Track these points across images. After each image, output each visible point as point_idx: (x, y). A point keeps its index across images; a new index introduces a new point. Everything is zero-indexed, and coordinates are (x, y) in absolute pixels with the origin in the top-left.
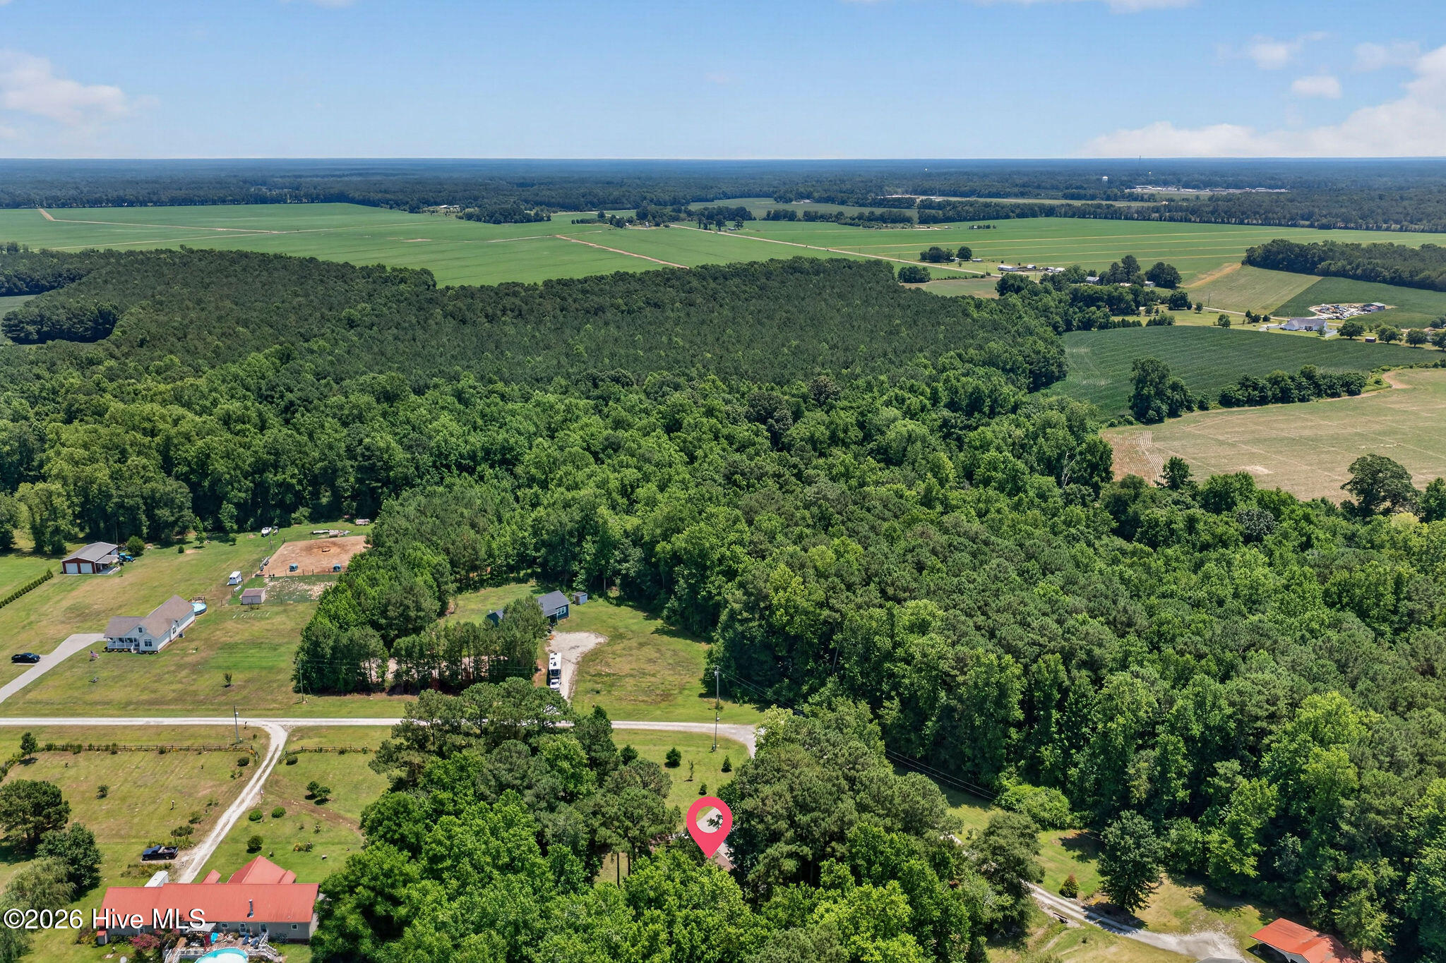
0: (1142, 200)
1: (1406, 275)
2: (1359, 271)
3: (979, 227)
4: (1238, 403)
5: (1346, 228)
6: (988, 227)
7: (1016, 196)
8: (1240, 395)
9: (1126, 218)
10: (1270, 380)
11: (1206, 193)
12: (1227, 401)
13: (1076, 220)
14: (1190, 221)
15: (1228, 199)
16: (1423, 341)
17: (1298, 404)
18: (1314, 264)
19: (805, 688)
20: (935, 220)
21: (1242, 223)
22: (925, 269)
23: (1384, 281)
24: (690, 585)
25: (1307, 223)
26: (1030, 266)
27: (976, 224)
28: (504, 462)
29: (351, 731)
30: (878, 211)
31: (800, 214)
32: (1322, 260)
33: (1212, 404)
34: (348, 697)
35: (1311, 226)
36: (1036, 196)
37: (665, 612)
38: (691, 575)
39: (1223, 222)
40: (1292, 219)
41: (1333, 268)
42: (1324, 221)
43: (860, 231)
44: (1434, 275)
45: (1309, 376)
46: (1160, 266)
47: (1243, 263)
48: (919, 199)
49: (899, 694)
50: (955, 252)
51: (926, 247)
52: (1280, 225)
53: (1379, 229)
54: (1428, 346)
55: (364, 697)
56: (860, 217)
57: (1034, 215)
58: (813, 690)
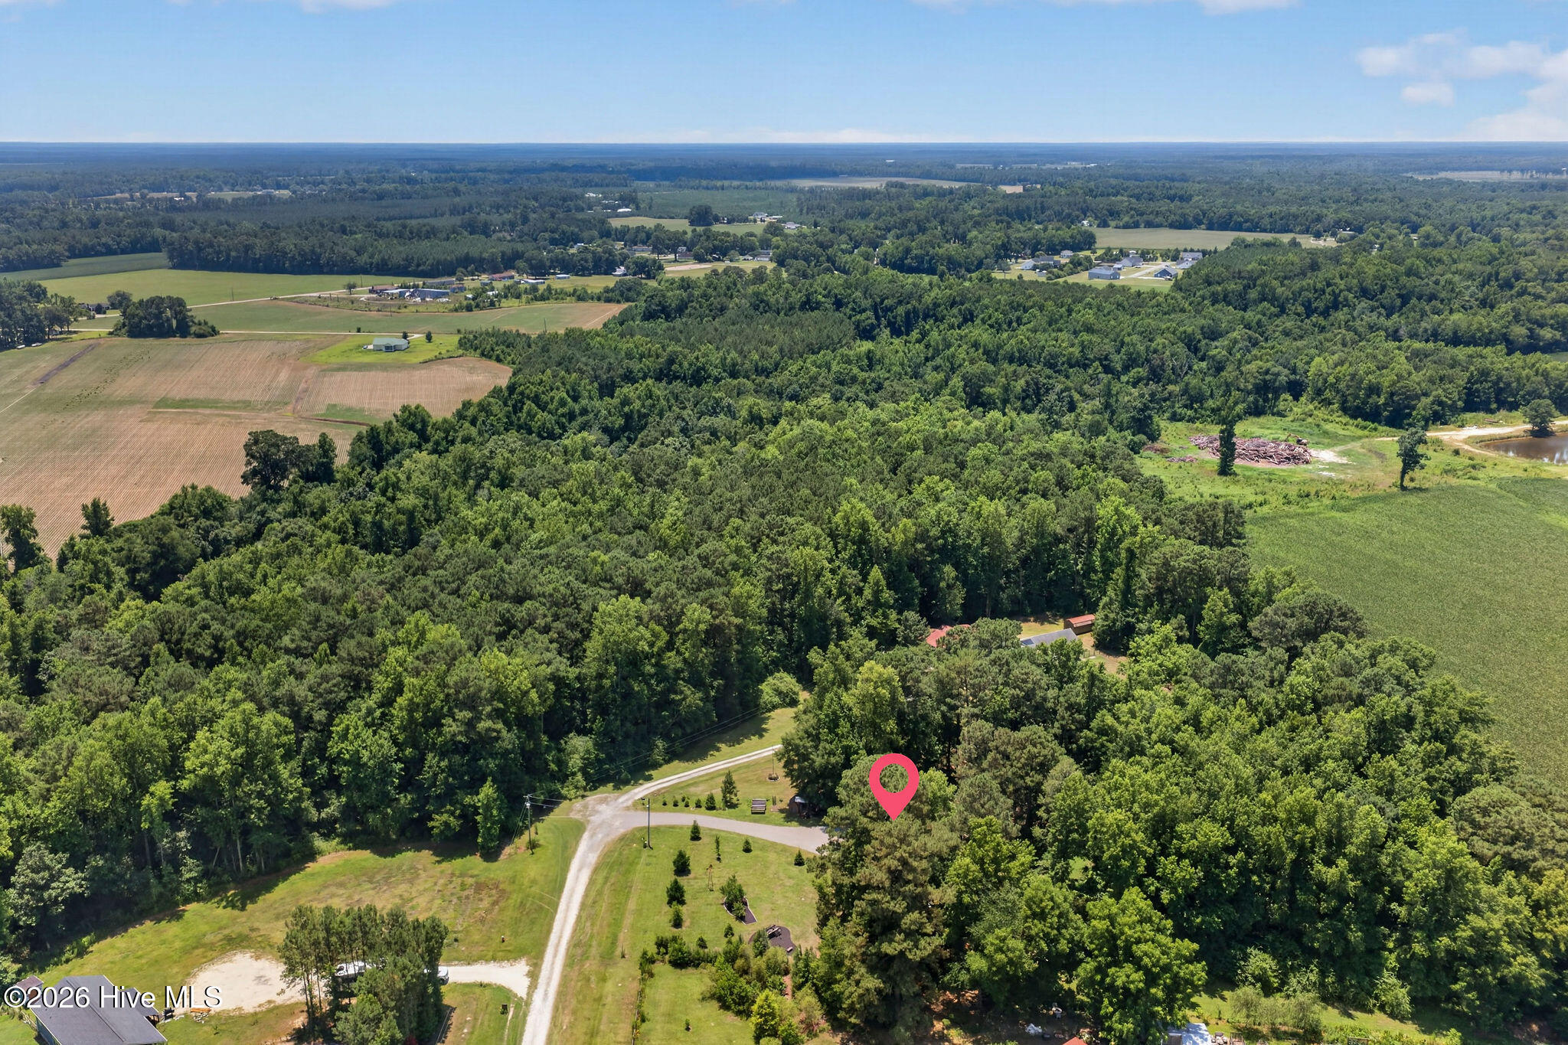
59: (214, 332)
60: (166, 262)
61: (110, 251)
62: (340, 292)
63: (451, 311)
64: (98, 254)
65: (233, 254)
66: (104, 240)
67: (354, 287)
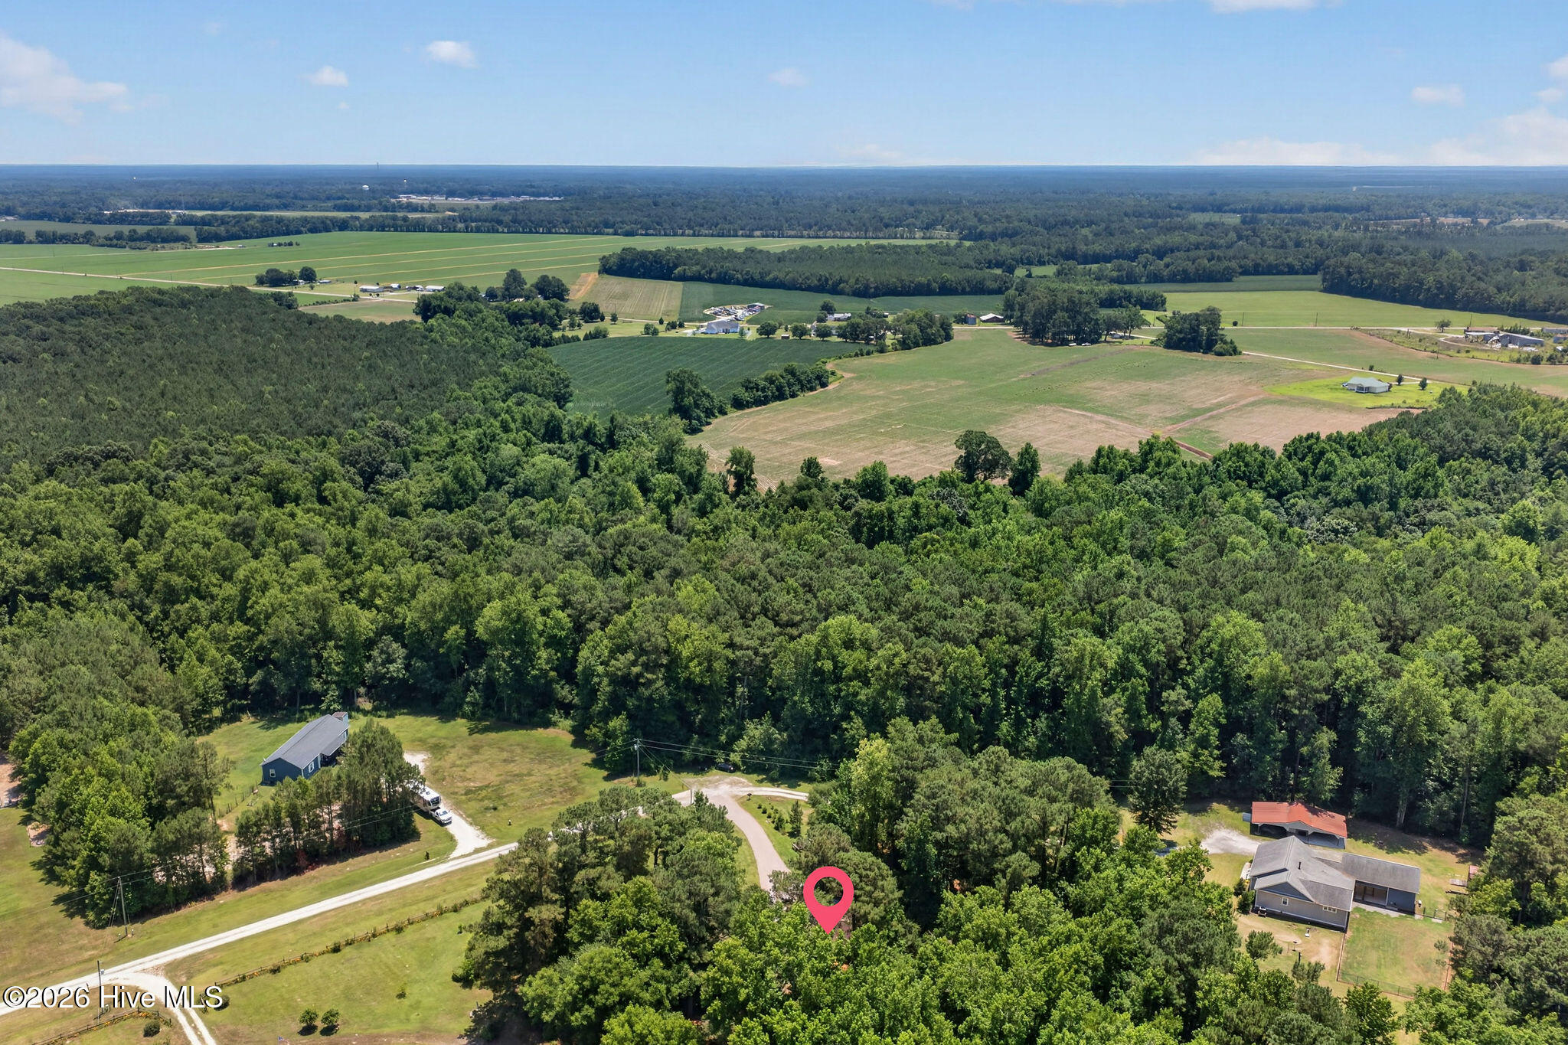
0: (423, 210)
1: (757, 276)
2: (714, 275)
3: (280, 245)
4: (748, 405)
5: (647, 235)
6: (290, 244)
7: (278, 208)
8: (746, 396)
9: (430, 231)
10: (766, 379)
11: (487, 203)
12: (739, 404)
13: (375, 234)
14: (497, 232)
15: (514, 207)
16: (829, 334)
17: (790, 400)
18: (671, 270)
19: (723, 738)
20: (217, 238)
21: (550, 232)
22: (290, 294)
23: (738, 283)
24: (514, 668)
25: (611, 230)
26: (395, 285)
27: (276, 240)
28: (89, 577)
29: (248, 945)
30: (142, 229)
31: (31, 235)
32: (676, 266)
33: (728, 408)
34: (184, 911)
35: (616, 233)
36: (303, 208)
37: (467, 708)
38: (514, 655)
39: (531, 232)
40: (596, 227)
41: (689, 274)
42: (628, 228)
43: (126, 253)
44: (781, 276)
45: (792, 372)
46: (544, 278)
47: (600, 273)
48: (174, 214)
49: (857, 712)
50: (297, 271)
51: (262, 268)
52: (586, 233)
53: (675, 234)
54: (835, 339)
55: (206, 904)
56: (119, 236)
57: (327, 230)
58: (734, 738)
59: (1235, 351)
60: (1320, 285)
61: (1291, 271)
62: (1430, 330)
63: (1512, 361)
64: (1280, 273)
65: (1376, 281)
66: (1290, 260)
67: (1447, 325)
